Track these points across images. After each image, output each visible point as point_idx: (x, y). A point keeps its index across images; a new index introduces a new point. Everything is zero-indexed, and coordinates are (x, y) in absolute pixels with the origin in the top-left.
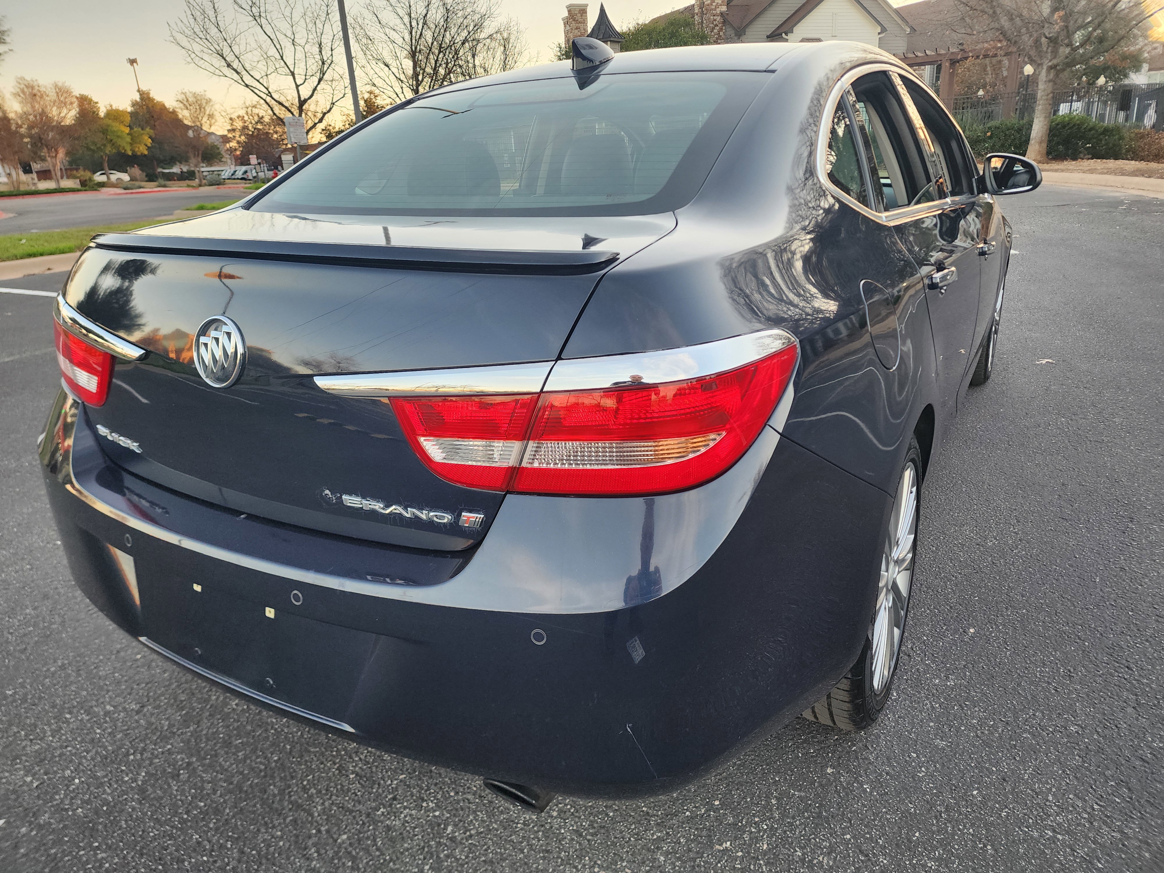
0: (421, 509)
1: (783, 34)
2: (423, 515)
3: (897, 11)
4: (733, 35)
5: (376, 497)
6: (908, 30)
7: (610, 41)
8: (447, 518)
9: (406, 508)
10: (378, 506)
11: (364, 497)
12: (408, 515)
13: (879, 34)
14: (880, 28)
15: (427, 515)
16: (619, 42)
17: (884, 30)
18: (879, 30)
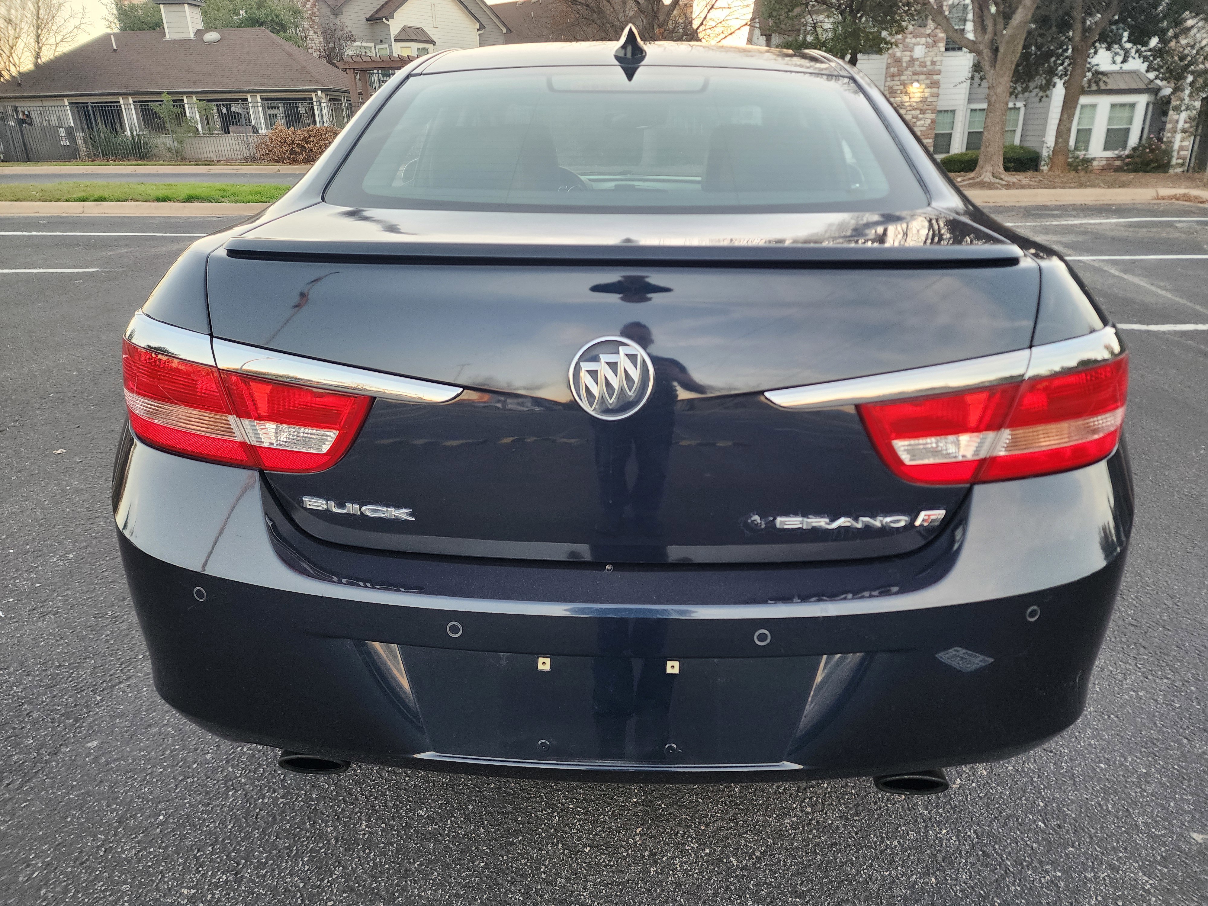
0: (873, 516)
1: (384, 19)
2: (877, 522)
3: (491, 8)
4: (329, 13)
5: (819, 513)
6: (504, 31)
7: (188, 3)
8: (902, 521)
9: (856, 519)
10: (822, 522)
11: (805, 515)
12: (859, 525)
13: (478, 30)
14: (478, 24)
15: (881, 522)
16: (199, 6)
17: (482, 27)
18: (477, 26)
